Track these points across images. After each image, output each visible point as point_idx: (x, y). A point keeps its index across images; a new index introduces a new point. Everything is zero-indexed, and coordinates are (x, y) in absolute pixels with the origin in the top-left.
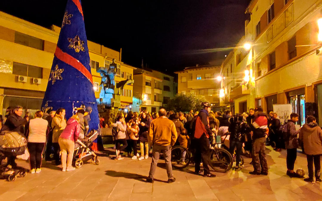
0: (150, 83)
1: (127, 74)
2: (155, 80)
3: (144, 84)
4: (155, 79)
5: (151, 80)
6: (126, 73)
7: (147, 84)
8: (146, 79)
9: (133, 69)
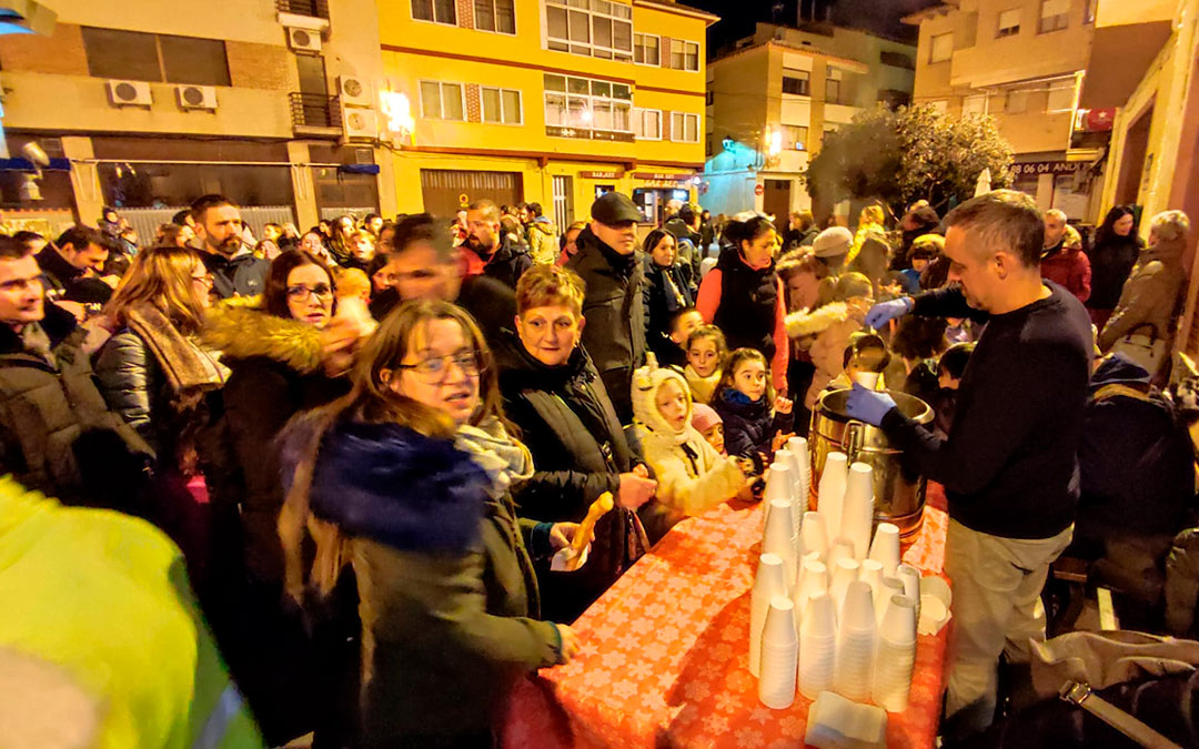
0: (807, 83)
1: (676, 48)
2: (829, 68)
3: (775, 85)
4: (829, 63)
5: (810, 70)
6: (667, 40)
7: (792, 86)
8: (785, 65)
9: (708, 21)
